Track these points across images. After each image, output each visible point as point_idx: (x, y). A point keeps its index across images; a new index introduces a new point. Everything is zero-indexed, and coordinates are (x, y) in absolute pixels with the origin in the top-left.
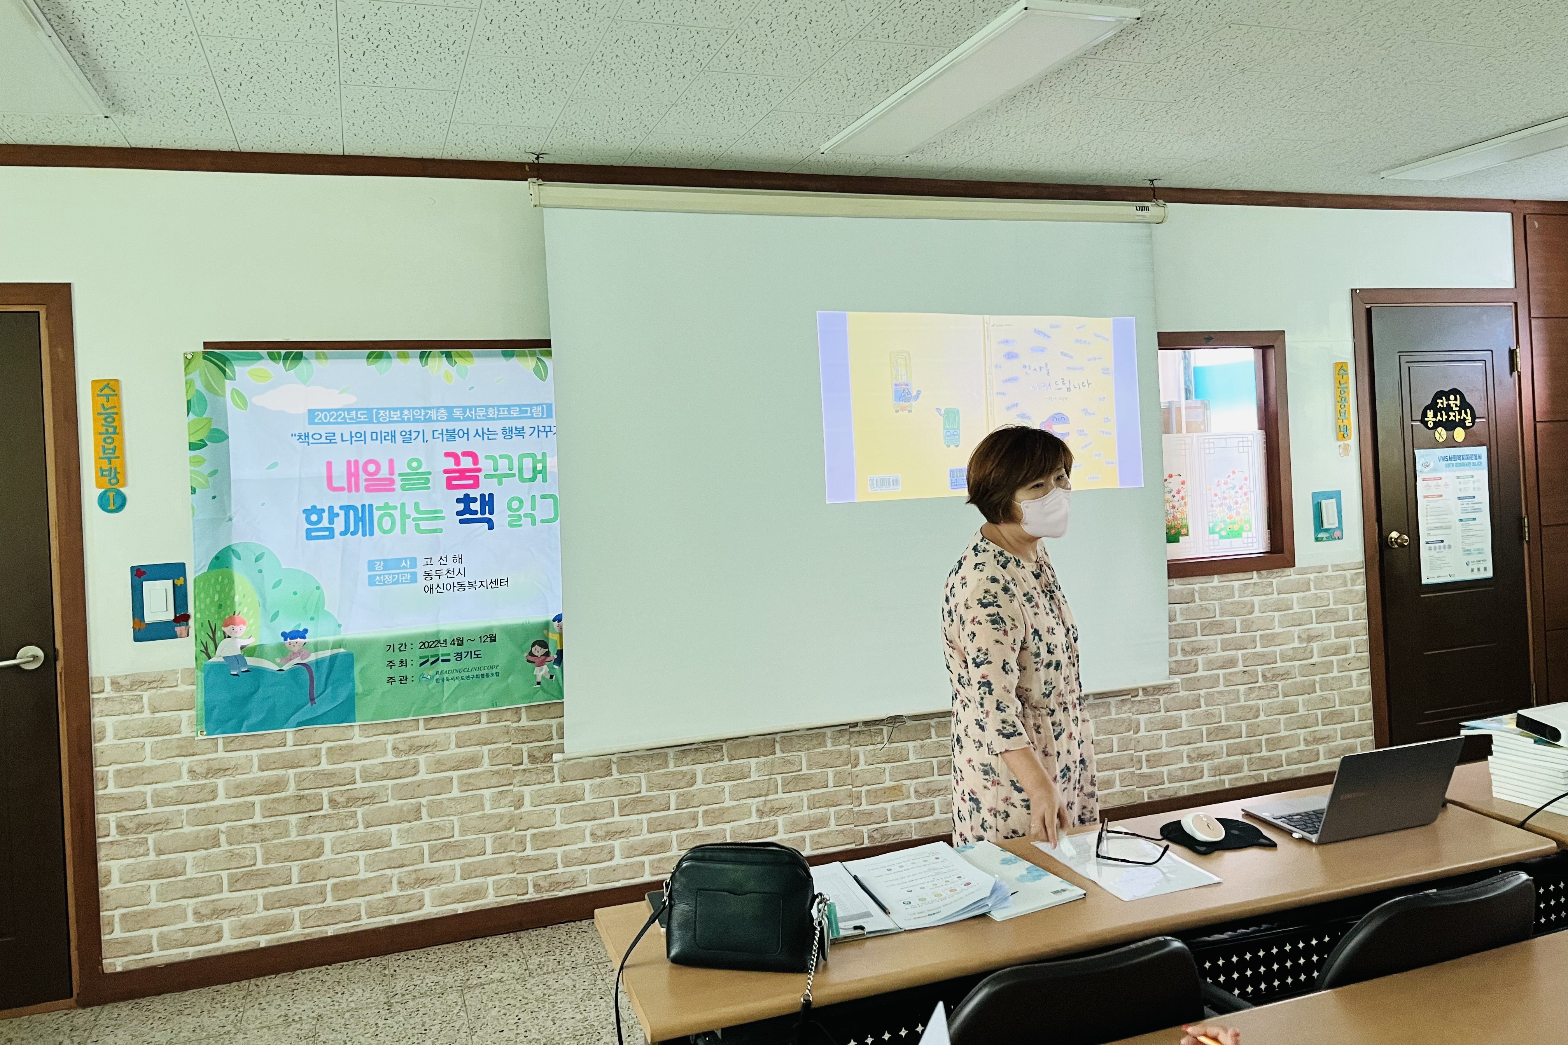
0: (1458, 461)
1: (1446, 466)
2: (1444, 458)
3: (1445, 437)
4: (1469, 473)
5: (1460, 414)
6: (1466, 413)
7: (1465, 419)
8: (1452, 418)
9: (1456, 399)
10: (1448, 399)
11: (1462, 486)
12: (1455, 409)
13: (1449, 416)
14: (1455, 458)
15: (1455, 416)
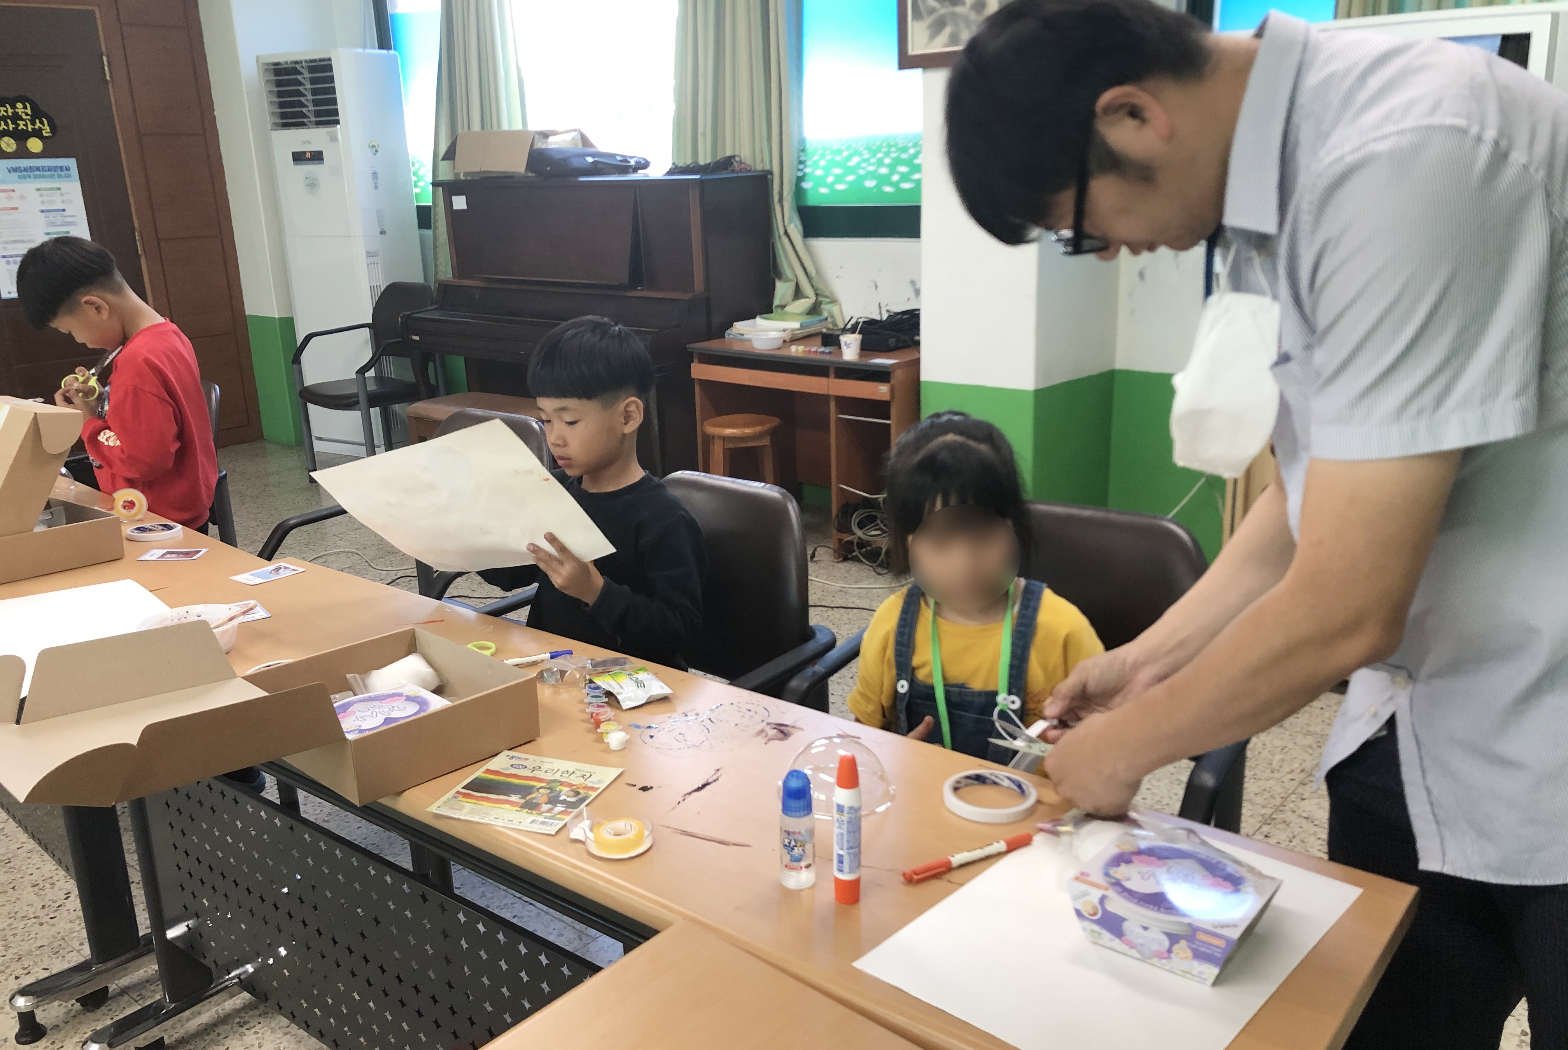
0: (37, 173)
1: (20, 177)
2: (15, 170)
3: (14, 147)
4: (57, 185)
5: (33, 123)
6: (42, 123)
7: (41, 129)
8: (21, 126)
9: (25, 107)
10: (14, 107)
11: (45, 199)
12: (24, 117)
13: (19, 125)
14: (31, 169)
15: (26, 125)
